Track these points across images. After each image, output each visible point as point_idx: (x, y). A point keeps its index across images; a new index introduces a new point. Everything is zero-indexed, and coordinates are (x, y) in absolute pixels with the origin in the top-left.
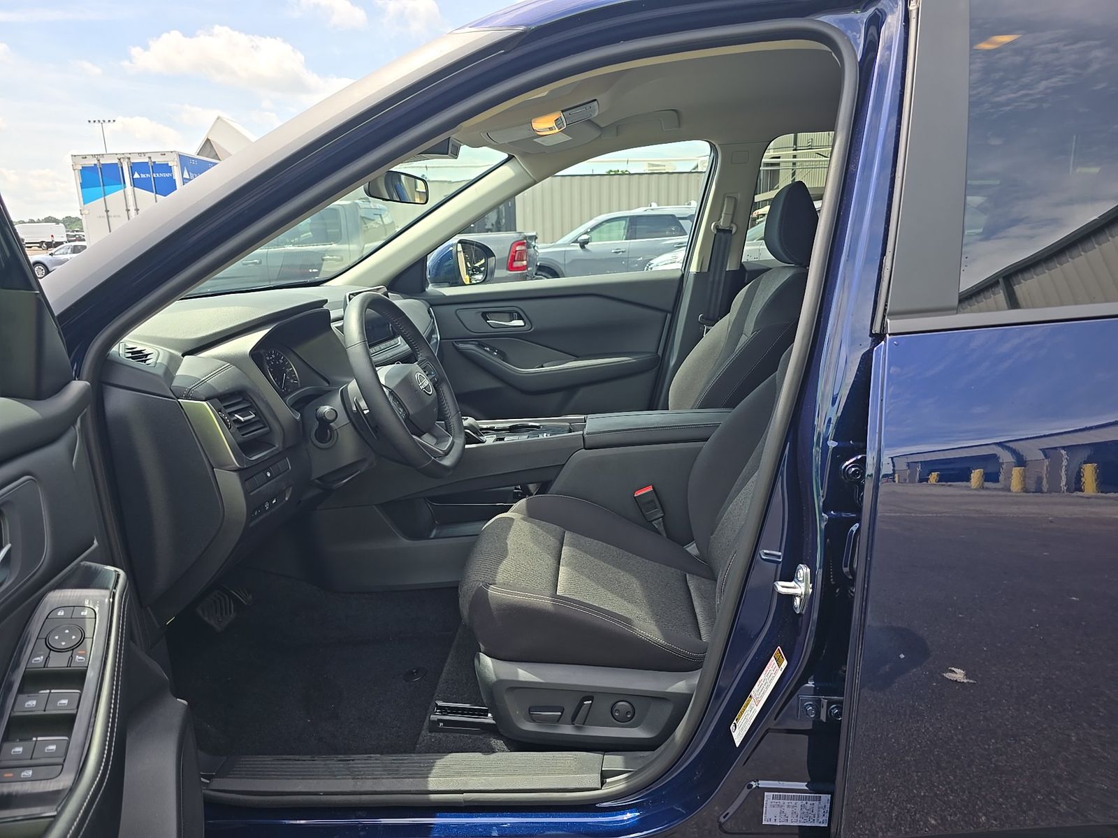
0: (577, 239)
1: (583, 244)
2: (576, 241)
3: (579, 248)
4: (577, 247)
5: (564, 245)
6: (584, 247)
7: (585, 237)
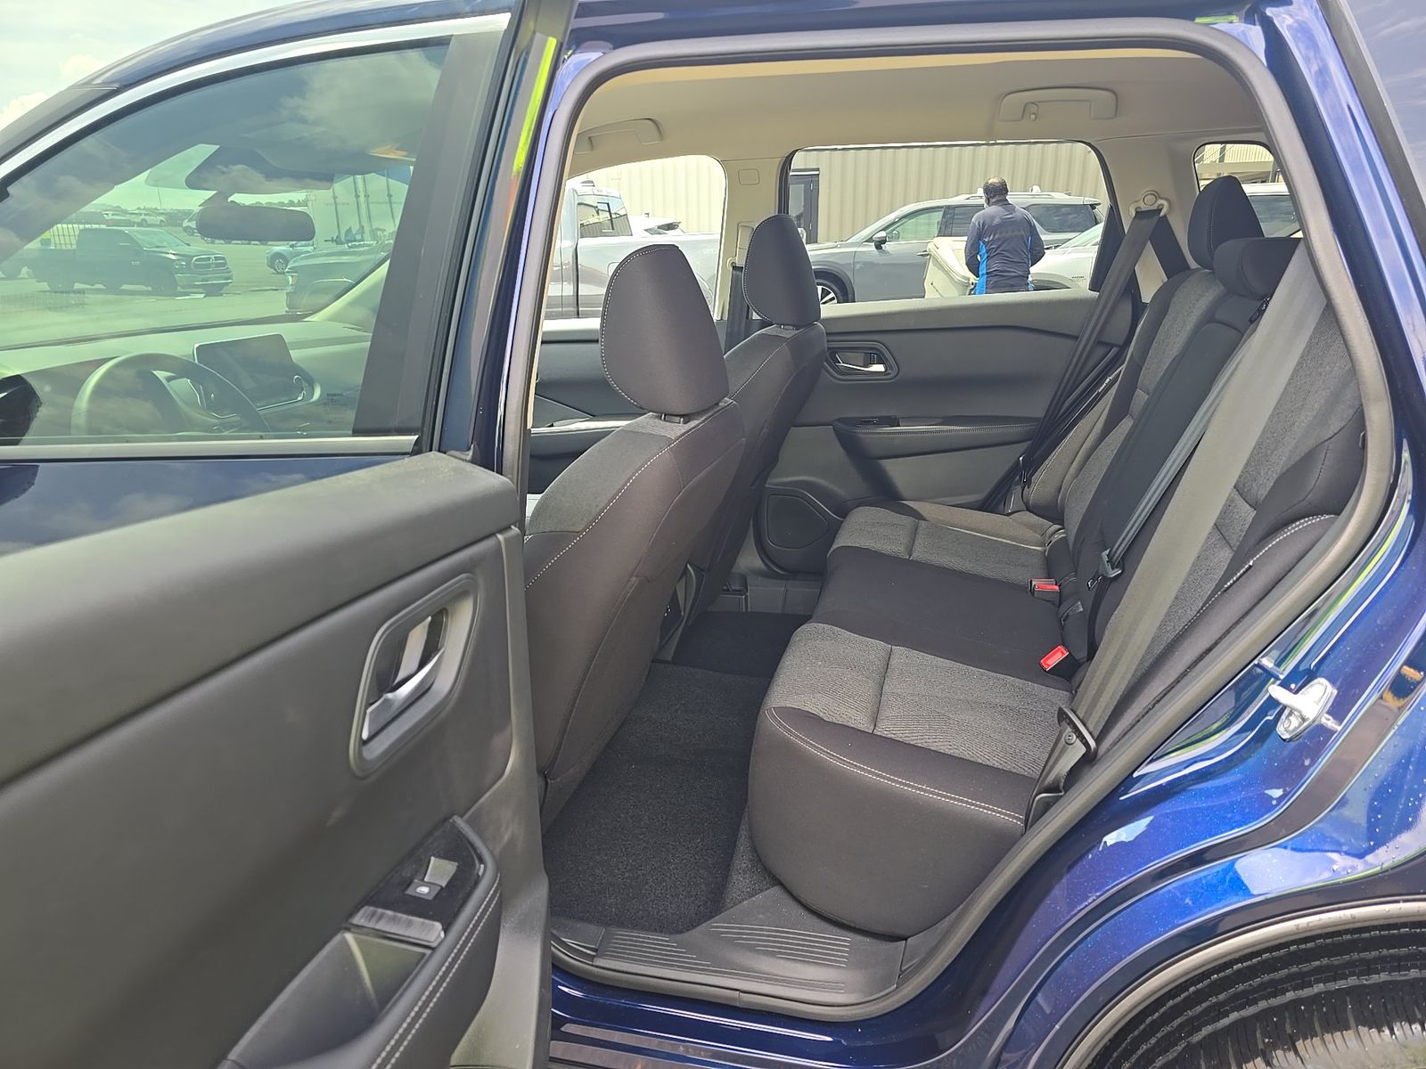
0: (872, 238)
1: (879, 244)
2: (870, 240)
3: (874, 248)
4: (872, 248)
5: (852, 245)
6: (881, 248)
7: (883, 234)
